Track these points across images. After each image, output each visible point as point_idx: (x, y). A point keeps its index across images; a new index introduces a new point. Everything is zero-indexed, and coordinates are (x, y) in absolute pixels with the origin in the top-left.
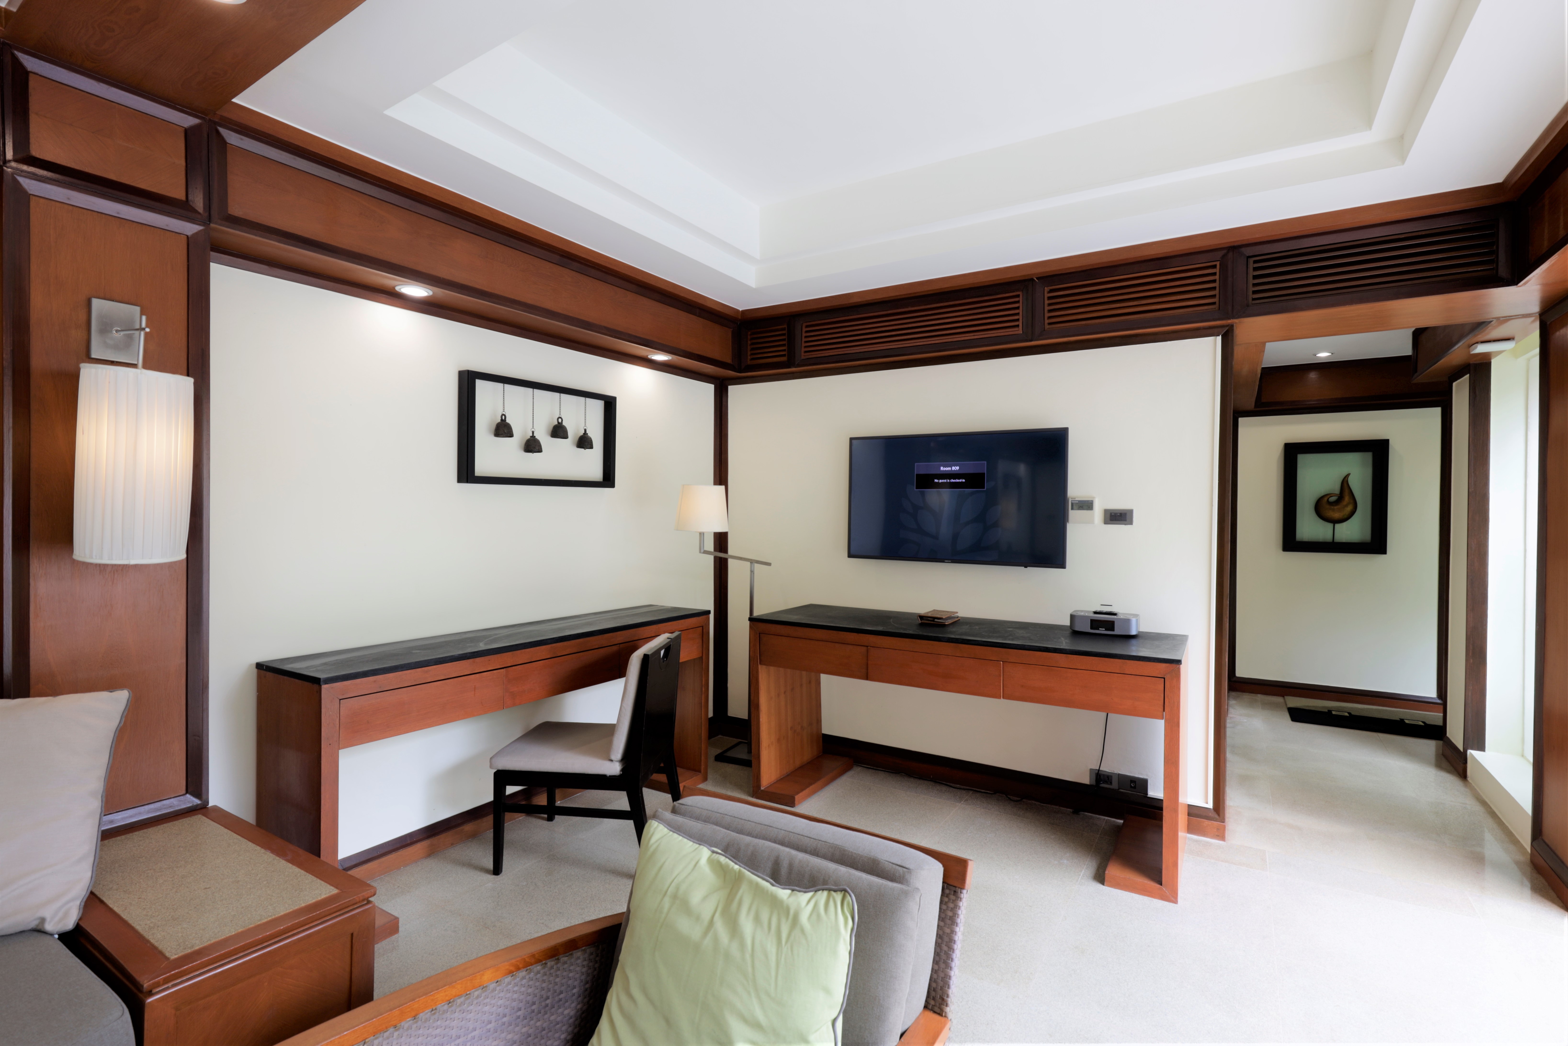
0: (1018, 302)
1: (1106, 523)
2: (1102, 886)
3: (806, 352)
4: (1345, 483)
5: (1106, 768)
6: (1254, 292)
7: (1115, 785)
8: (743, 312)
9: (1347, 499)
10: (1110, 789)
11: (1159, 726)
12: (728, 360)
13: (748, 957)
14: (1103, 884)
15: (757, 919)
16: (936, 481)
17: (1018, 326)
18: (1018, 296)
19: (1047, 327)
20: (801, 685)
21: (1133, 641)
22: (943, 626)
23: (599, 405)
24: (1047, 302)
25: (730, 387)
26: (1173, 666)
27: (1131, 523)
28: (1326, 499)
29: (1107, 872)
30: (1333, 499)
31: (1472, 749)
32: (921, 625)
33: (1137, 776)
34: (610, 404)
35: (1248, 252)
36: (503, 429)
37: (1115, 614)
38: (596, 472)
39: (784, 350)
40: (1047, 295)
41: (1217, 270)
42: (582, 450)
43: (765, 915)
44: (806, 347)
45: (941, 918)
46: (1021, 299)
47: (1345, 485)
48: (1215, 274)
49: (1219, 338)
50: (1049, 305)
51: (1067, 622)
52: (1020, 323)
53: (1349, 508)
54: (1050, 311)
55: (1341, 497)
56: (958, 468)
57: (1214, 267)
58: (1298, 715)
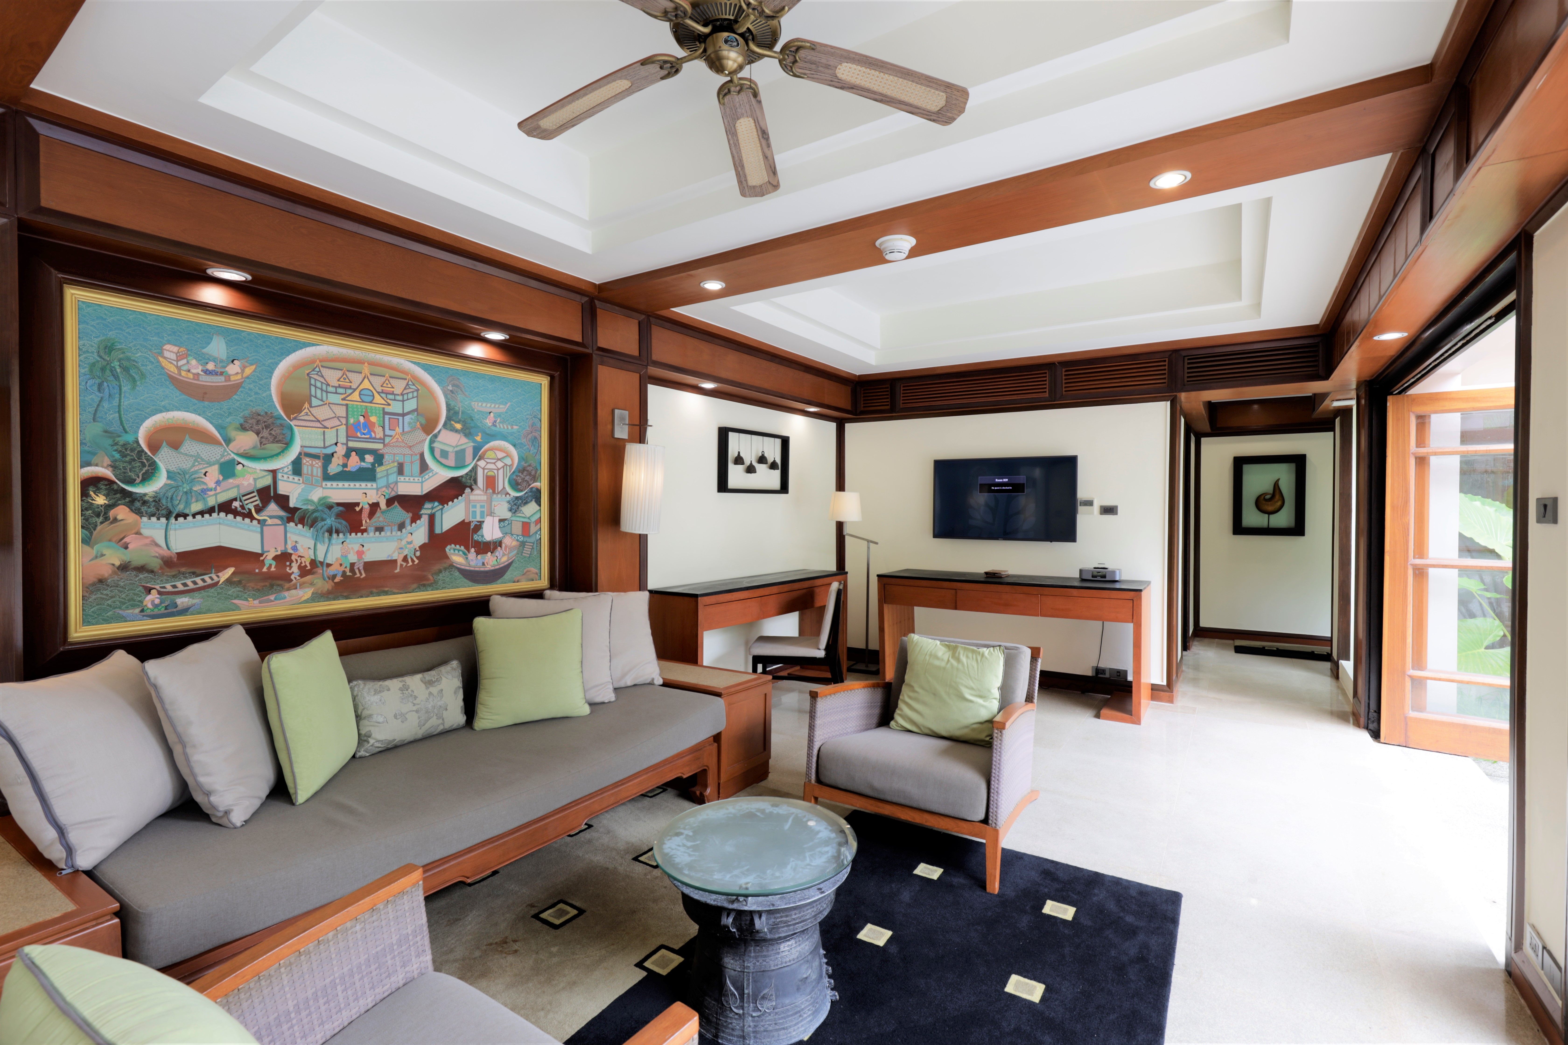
0: (1046, 377)
1: (1101, 514)
2: (1098, 720)
3: (903, 403)
4: (1276, 485)
5: (1102, 665)
6: (1188, 377)
7: (1107, 675)
8: (860, 376)
9: (1277, 497)
10: (1104, 678)
11: (1130, 626)
12: (849, 408)
13: (966, 668)
14: (1099, 718)
15: (967, 657)
16: (993, 488)
17: (1046, 392)
18: (1046, 373)
19: (1064, 393)
20: (905, 620)
21: (1117, 583)
22: (1001, 577)
23: (778, 442)
24: (1064, 378)
25: (846, 425)
26: (1138, 593)
27: (1116, 514)
28: (1263, 497)
29: (1101, 712)
30: (1268, 497)
31: (1342, 660)
32: (987, 577)
33: (1121, 669)
34: (785, 442)
35: (1184, 353)
36: (739, 460)
37: (1107, 569)
38: (776, 484)
39: (888, 402)
40: (1064, 373)
41: (1166, 363)
42: (773, 470)
43: (970, 655)
44: (903, 400)
45: (1031, 670)
46: (1047, 375)
47: (1276, 486)
48: (1165, 365)
49: (1169, 403)
50: (1065, 379)
51: (1078, 576)
52: (1047, 390)
53: (1279, 503)
54: (1066, 383)
55: (1273, 495)
56: (1007, 480)
57: (1165, 361)
58: (1239, 650)
